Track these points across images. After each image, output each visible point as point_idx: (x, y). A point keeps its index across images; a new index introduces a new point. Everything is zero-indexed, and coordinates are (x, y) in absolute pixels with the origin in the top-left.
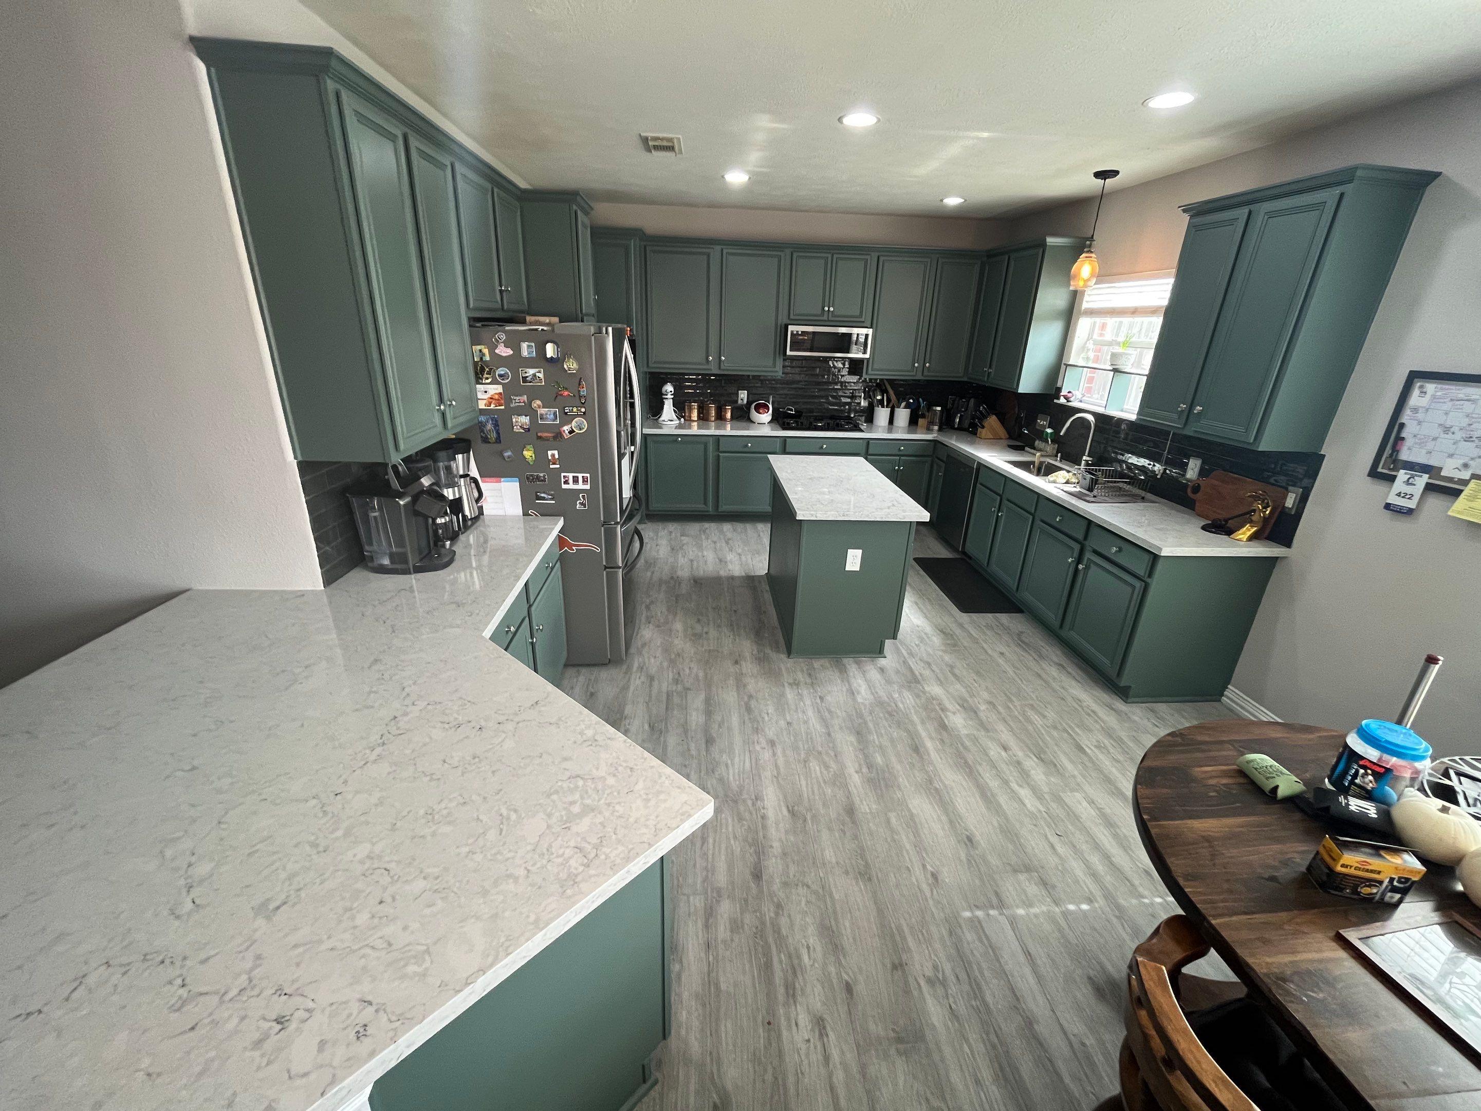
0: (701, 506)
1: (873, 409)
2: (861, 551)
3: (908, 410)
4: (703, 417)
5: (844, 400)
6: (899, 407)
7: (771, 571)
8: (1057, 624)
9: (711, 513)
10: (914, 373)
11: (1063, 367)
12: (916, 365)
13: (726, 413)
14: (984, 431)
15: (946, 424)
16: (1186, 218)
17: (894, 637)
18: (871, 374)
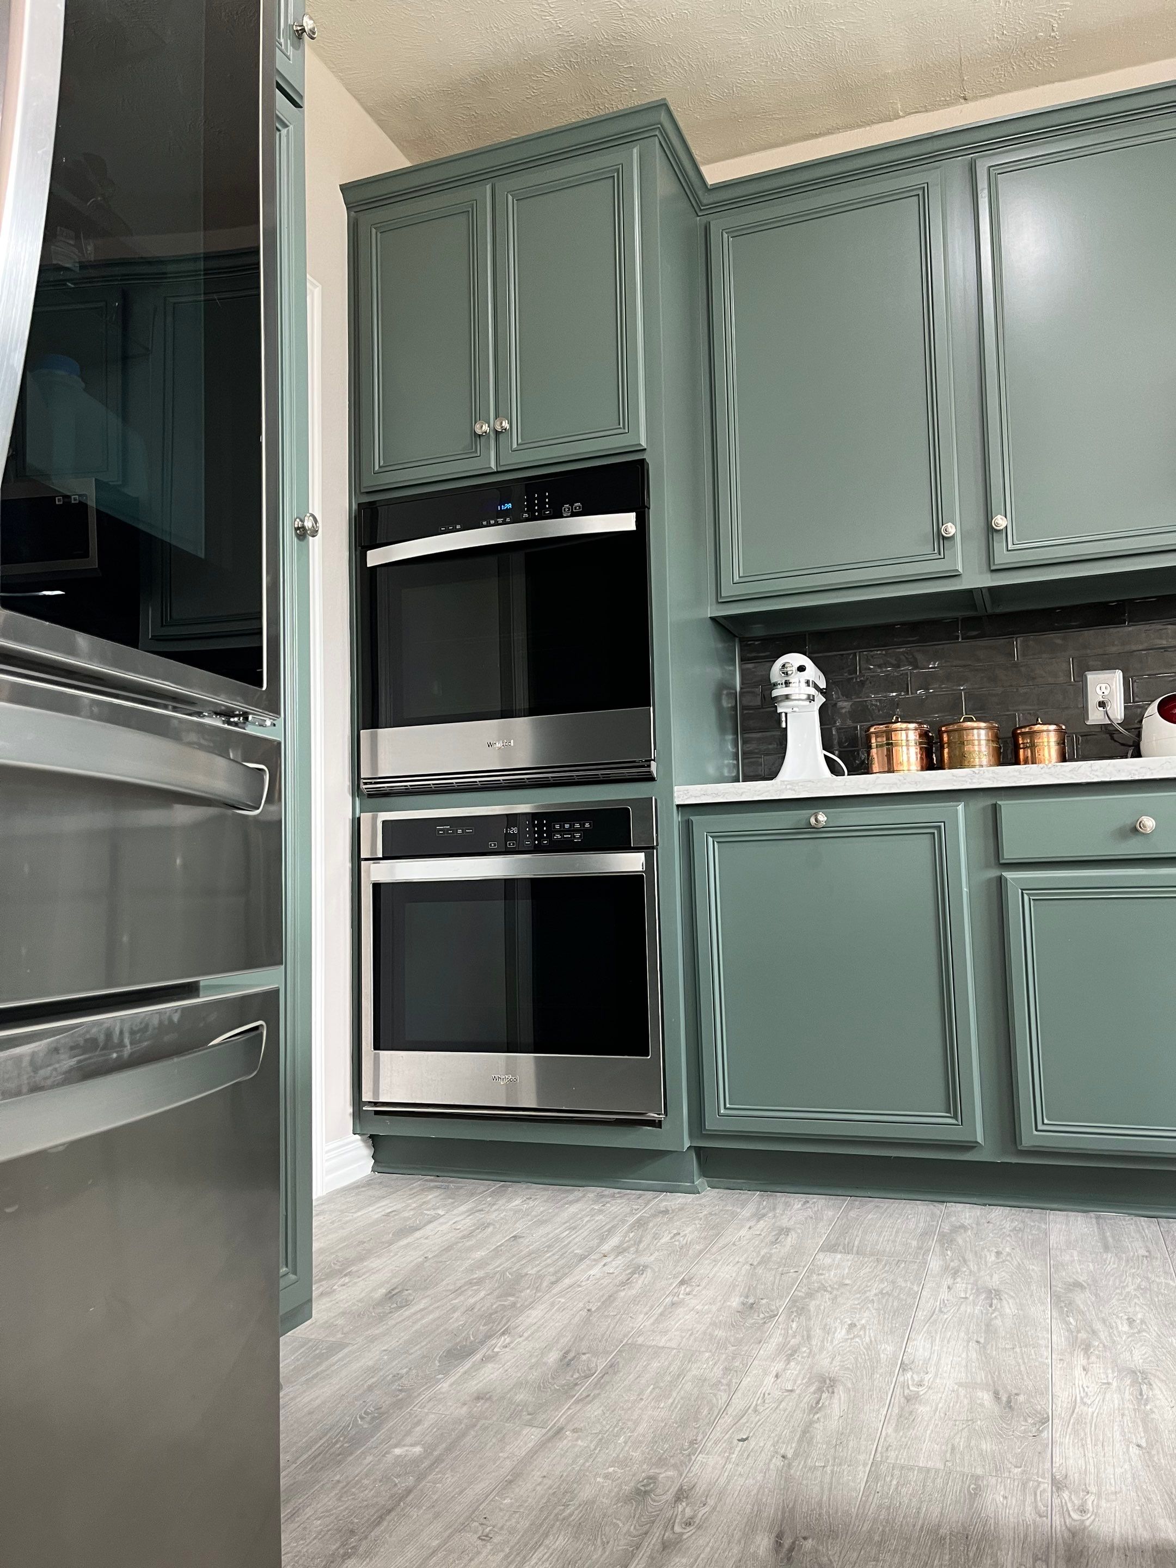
0: (933, 1123)
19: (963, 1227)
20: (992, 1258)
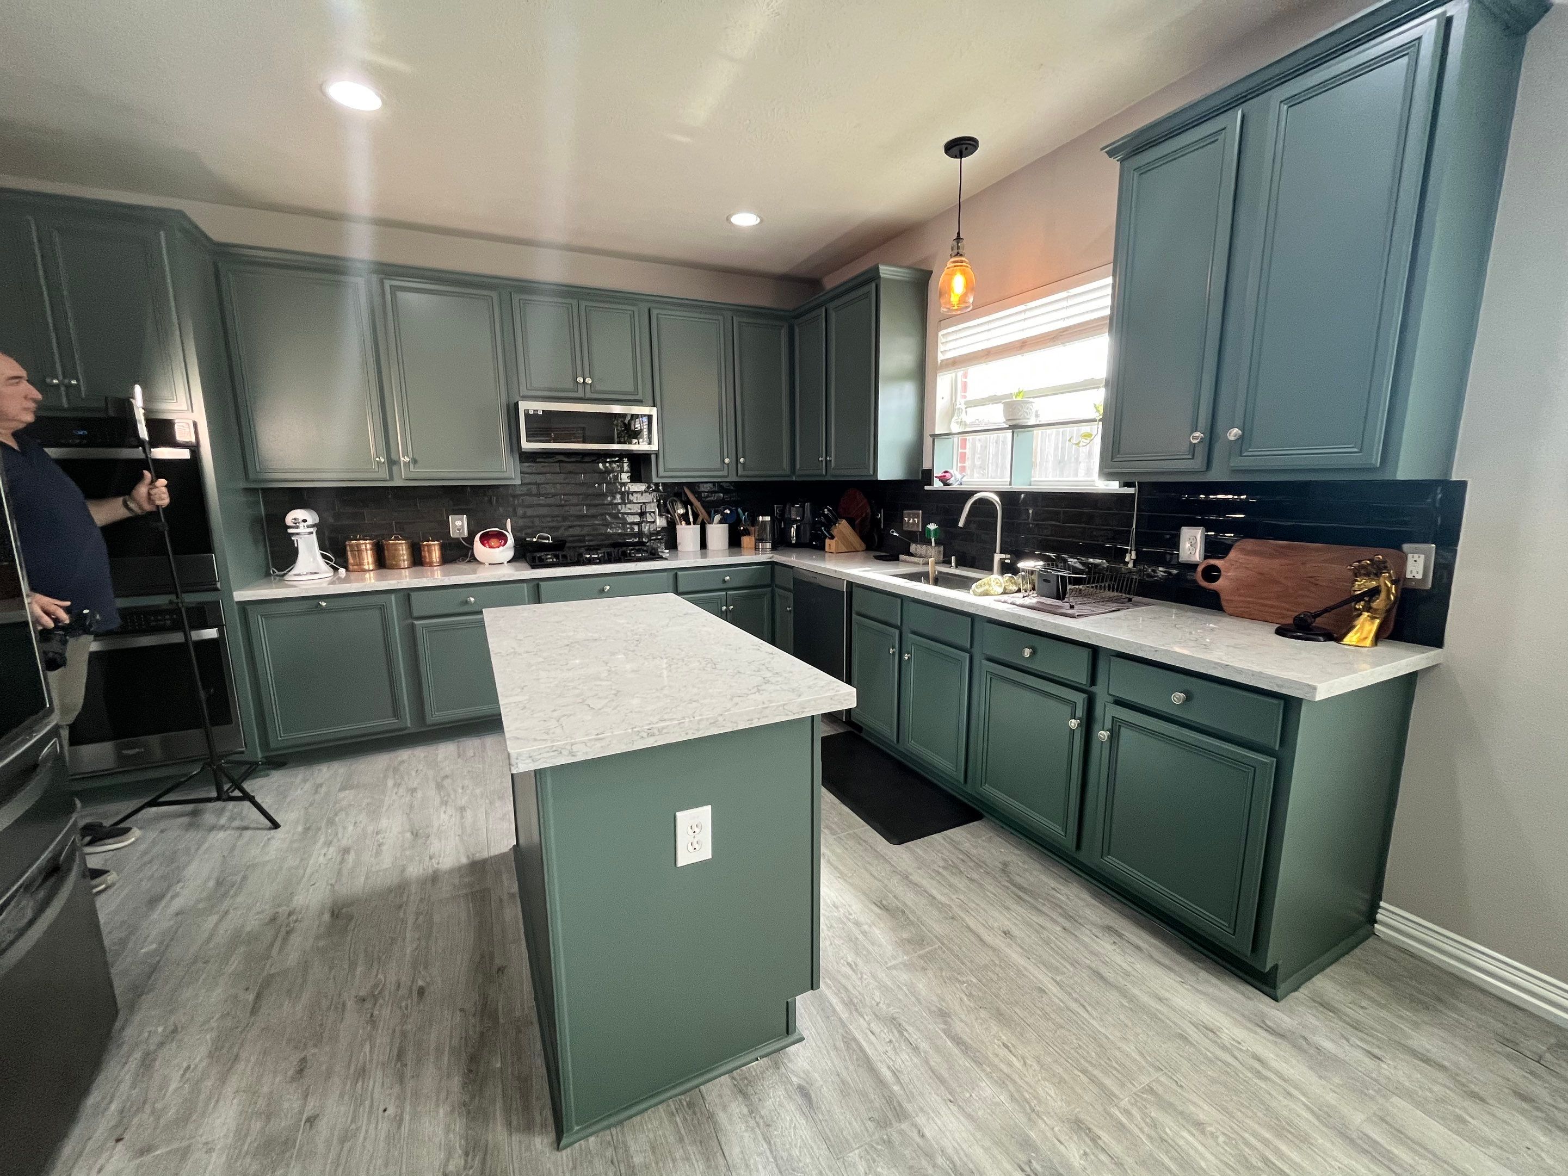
0: (389, 722)
1: (675, 529)
2: (709, 807)
3: (726, 526)
4: (382, 562)
5: (630, 519)
6: (711, 523)
7: (521, 841)
8: (1069, 842)
9: (413, 731)
10: (725, 473)
11: (928, 441)
12: (727, 460)
13: (430, 552)
14: (833, 542)
15: (781, 542)
16: (1114, 165)
17: (813, 985)
18: (662, 474)
19: (403, 762)
20: (414, 773)
